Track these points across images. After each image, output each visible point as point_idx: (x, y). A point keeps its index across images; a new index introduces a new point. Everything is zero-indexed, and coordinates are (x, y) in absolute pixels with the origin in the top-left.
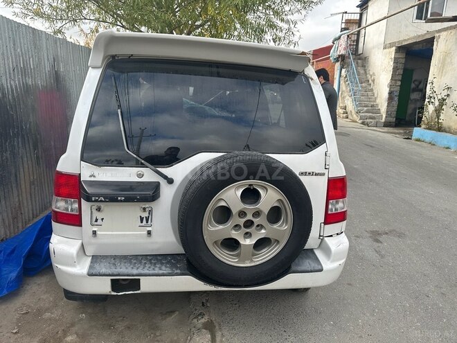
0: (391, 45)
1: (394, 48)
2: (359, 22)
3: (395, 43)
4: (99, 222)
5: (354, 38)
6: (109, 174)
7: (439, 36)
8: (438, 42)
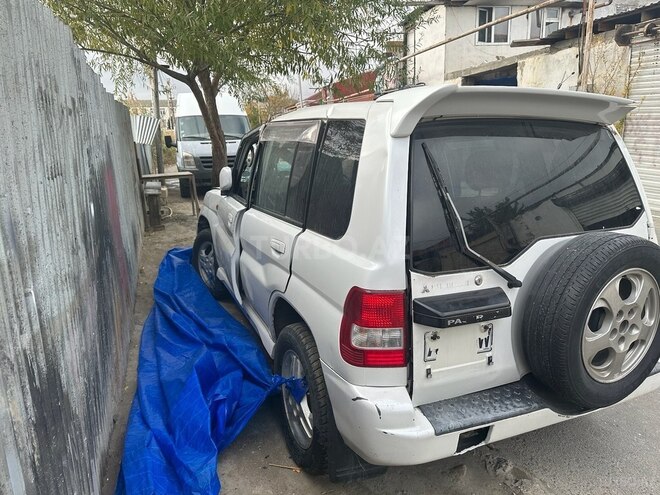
0: (455, 75)
1: (460, 79)
2: (404, 46)
3: (461, 72)
4: (433, 355)
5: (401, 66)
6: (444, 286)
7: (524, 64)
8: (522, 71)
